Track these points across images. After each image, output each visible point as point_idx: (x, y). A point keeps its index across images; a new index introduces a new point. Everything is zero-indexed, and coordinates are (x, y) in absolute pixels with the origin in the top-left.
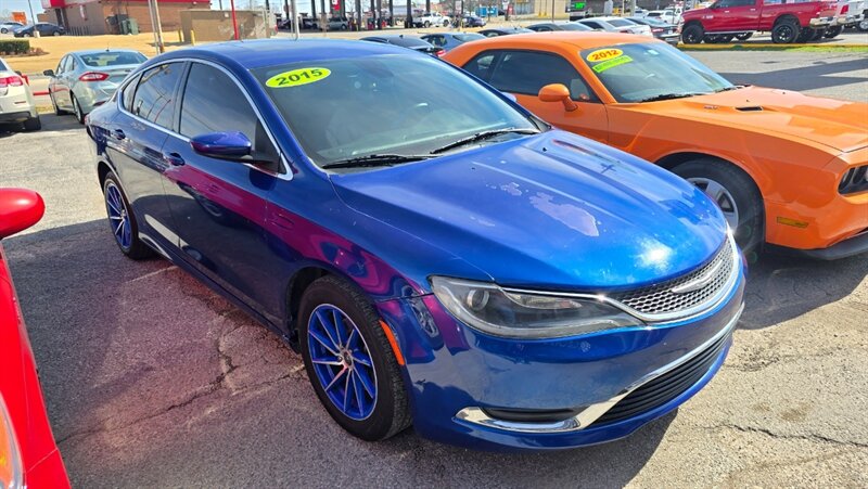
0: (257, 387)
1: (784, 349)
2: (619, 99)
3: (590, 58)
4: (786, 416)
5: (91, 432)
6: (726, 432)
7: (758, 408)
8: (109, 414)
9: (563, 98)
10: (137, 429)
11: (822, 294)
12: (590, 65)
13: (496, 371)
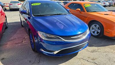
0: (26, 43)
1: (99, 50)
2: (87, 11)
3: (85, 5)
4: (92, 59)
5: (6, 44)
6: (82, 60)
7: (89, 57)
8: (9, 43)
9: (79, 11)
10: (11, 45)
11: (112, 44)
12: (85, 6)
13: (47, 45)
